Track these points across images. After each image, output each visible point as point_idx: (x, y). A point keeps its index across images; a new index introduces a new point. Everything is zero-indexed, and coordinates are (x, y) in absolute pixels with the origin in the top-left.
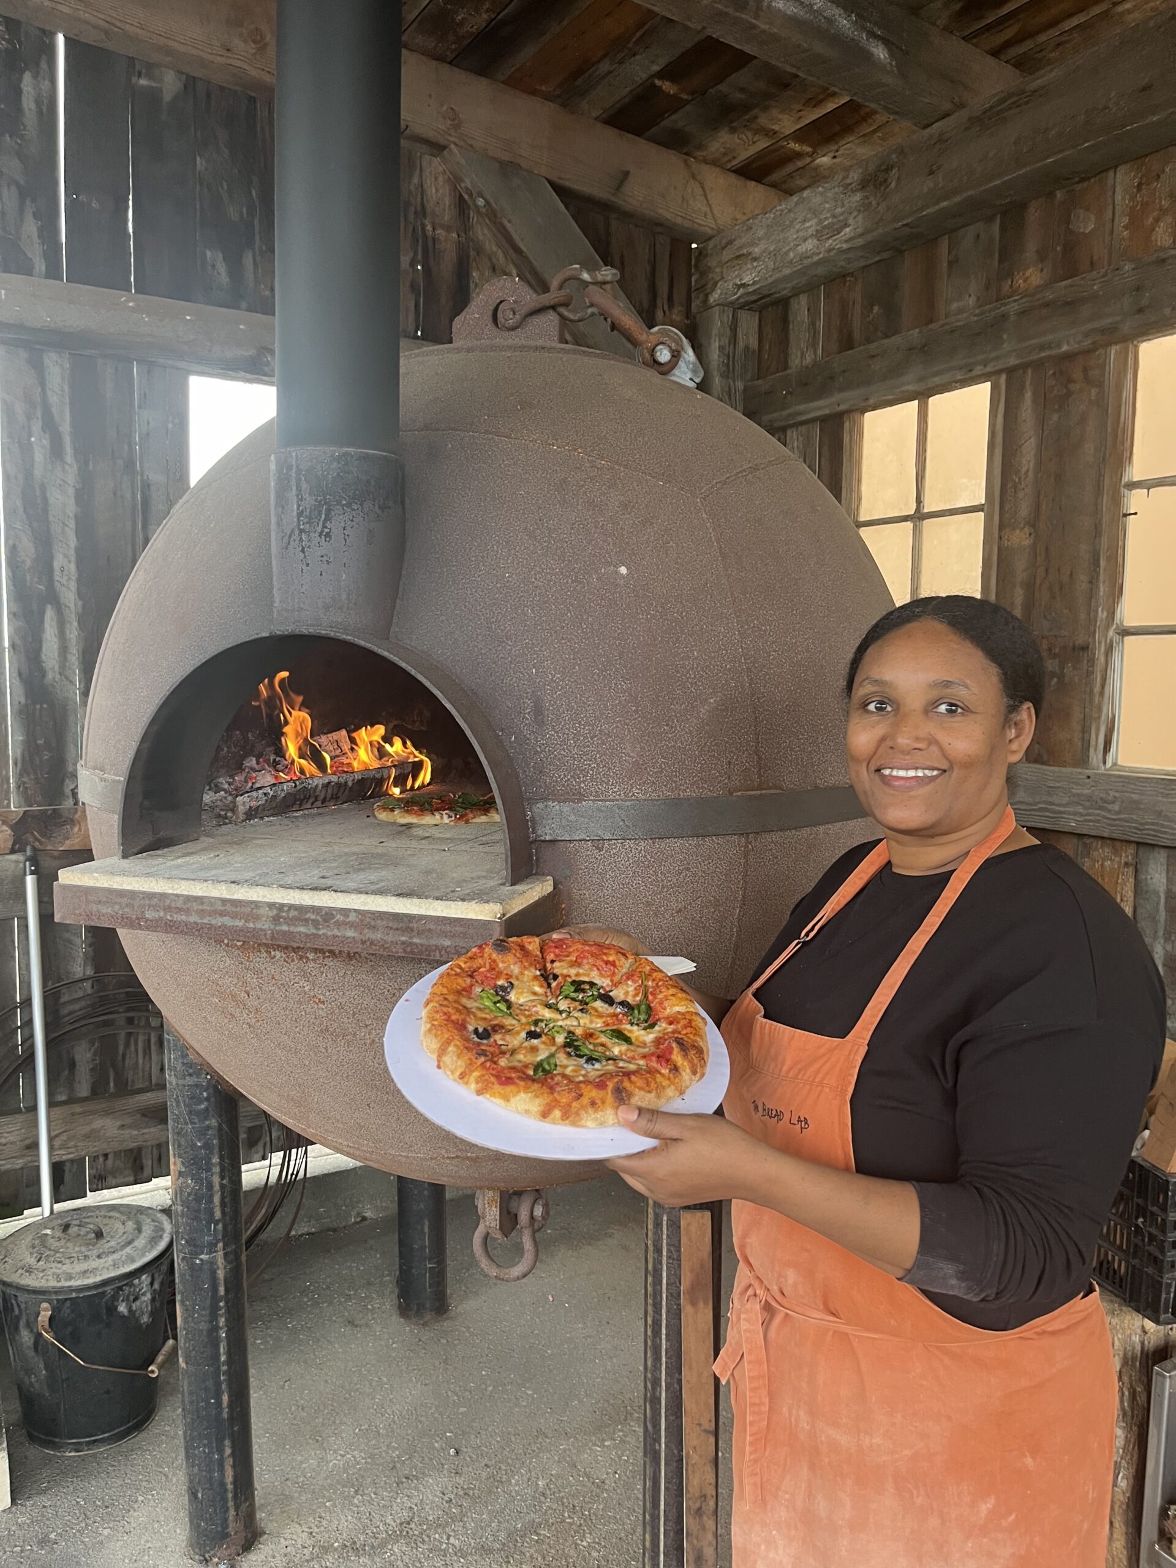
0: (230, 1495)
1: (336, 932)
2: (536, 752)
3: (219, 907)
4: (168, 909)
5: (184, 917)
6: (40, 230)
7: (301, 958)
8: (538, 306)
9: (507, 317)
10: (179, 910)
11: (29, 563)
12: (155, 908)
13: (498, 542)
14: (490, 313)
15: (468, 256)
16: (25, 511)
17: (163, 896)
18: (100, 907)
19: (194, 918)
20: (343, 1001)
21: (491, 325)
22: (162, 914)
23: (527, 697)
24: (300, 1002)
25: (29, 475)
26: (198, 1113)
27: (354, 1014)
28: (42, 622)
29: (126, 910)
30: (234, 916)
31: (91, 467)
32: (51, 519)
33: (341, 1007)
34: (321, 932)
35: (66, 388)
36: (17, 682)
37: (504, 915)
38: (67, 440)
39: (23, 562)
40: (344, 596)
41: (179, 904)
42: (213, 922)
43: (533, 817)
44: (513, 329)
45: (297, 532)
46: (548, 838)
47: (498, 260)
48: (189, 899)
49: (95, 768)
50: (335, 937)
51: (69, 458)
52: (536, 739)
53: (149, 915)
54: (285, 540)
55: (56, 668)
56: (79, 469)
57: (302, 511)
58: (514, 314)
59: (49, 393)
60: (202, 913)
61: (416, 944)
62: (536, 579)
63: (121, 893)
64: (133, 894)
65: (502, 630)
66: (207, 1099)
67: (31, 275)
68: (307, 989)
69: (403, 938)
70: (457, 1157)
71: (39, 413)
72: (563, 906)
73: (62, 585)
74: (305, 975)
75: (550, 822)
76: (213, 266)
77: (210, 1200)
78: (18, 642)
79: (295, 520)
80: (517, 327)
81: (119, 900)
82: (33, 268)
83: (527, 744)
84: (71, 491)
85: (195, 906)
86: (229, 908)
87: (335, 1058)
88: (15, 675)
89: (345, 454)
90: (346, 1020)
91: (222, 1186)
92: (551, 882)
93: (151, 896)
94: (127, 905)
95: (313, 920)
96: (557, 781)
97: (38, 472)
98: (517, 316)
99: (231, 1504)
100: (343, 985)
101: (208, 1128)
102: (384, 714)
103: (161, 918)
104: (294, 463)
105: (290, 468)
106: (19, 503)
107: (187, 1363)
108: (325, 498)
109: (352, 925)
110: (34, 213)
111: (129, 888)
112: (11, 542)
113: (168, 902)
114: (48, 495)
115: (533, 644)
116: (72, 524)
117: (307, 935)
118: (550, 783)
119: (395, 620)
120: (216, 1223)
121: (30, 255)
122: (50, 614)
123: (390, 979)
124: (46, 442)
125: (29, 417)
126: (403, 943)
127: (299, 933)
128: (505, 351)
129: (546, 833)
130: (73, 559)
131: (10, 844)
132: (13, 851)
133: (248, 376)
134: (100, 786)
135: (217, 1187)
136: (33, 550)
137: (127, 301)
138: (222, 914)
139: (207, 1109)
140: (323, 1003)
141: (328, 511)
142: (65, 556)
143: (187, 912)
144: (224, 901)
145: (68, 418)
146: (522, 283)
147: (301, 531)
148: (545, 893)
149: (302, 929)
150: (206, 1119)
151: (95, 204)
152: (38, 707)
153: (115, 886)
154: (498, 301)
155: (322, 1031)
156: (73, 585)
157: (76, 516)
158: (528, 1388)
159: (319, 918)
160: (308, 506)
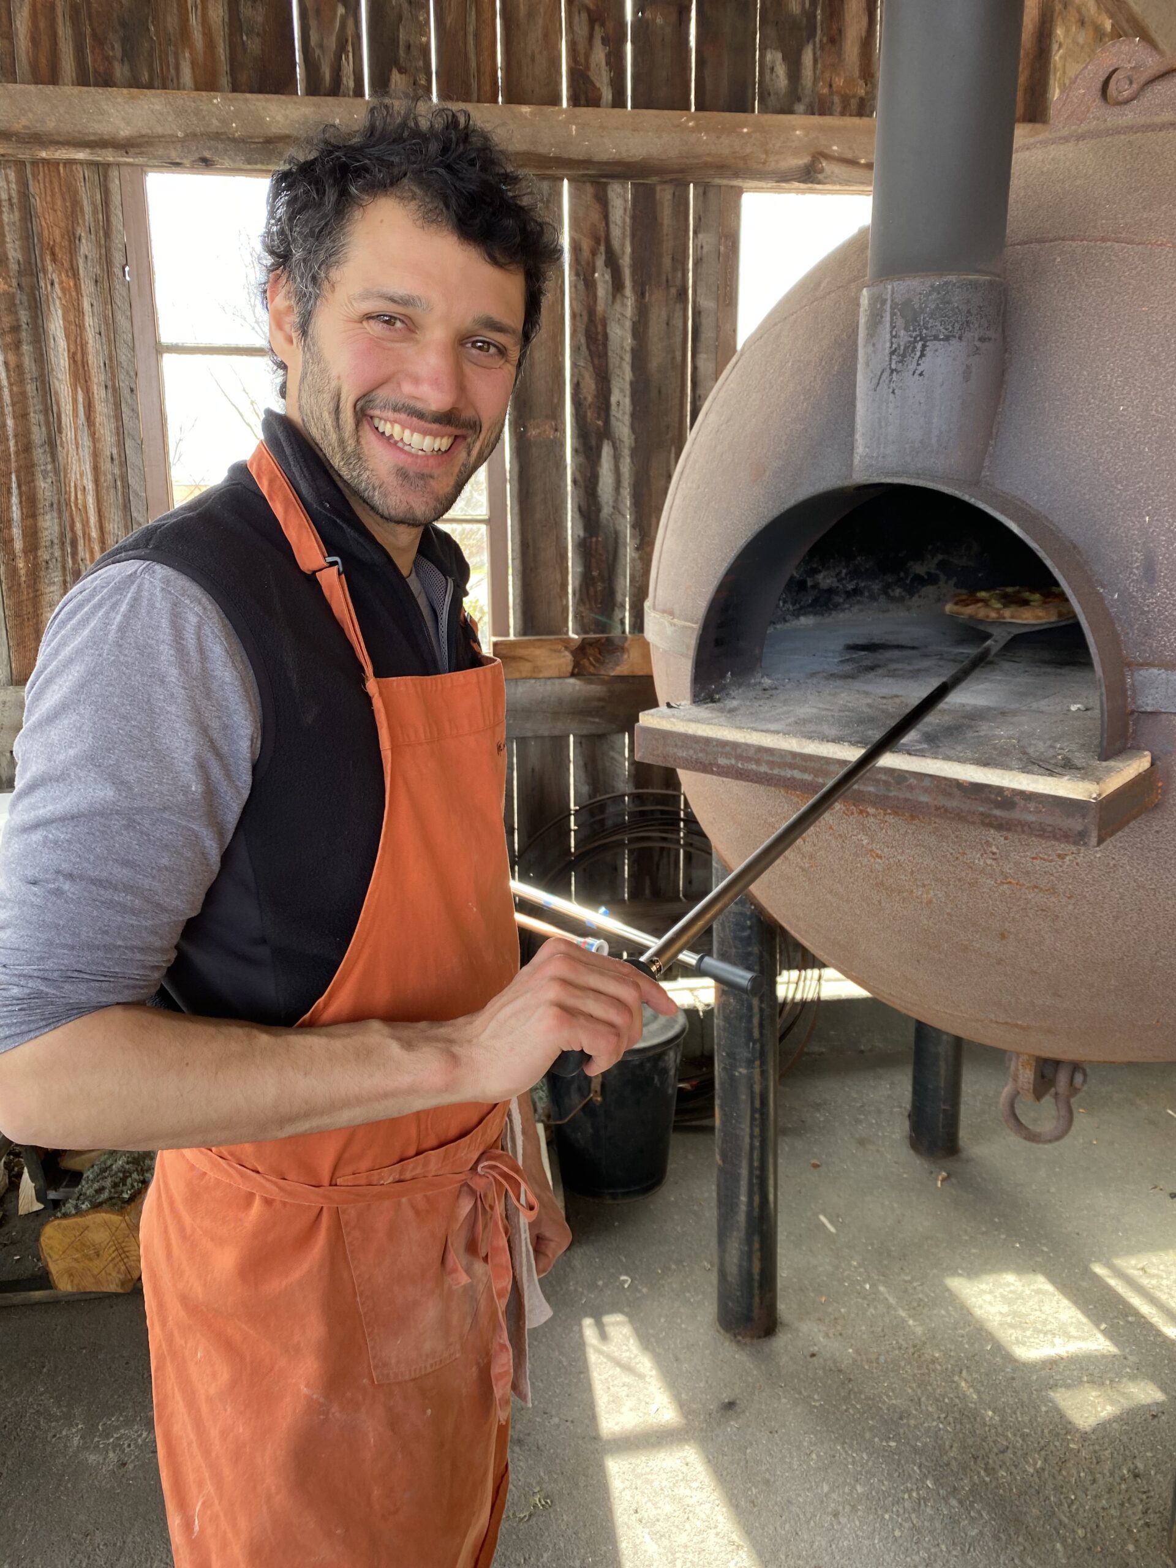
0: (756, 1285)
1: (908, 795)
2: (1143, 613)
3: (789, 759)
4: (739, 757)
5: (754, 767)
6: (608, 56)
7: (861, 812)
8: (1163, 69)
9: (1120, 88)
10: (749, 759)
11: (590, 399)
12: (727, 756)
13: (1113, 369)
14: (1099, 85)
15: (1053, 12)
16: (588, 347)
17: (735, 745)
18: (675, 750)
19: (764, 768)
20: (902, 858)
21: (1098, 102)
22: (733, 762)
23: (1136, 550)
24: (856, 855)
25: (591, 312)
26: (741, 939)
27: (912, 872)
28: (599, 456)
29: (700, 755)
30: (804, 770)
31: (647, 299)
32: (610, 353)
33: (899, 864)
34: (892, 794)
35: (628, 220)
36: (577, 516)
37: (1099, 795)
38: (627, 273)
39: (585, 399)
40: (934, 441)
41: (751, 753)
42: (783, 773)
43: (1133, 685)
44: (1127, 102)
45: (888, 371)
46: (1149, 709)
47: (1088, 10)
48: (761, 749)
49: (664, 612)
50: (906, 800)
51: (628, 291)
52: (1144, 598)
53: (722, 761)
54: (875, 381)
55: (611, 503)
56: (636, 301)
57: (895, 350)
58: (1131, 83)
59: (612, 226)
60: (772, 764)
61: (995, 816)
62: (1157, 411)
63: (696, 739)
64: (707, 741)
65: (1111, 473)
66: (750, 927)
67: (599, 106)
68: (865, 842)
69: (981, 809)
70: (1006, 1023)
71: (602, 248)
72: (1160, 784)
73: (618, 419)
74: (864, 829)
75: (1153, 691)
76: (772, 69)
77: (750, 1021)
78: (579, 478)
79: (887, 359)
80: (1132, 100)
81: (694, 746)
82: (600, 98)
83: (1133, 603)
84: (628, 324)
85: (766, 757)
86: (798, 761)
87: (888, 912)
88: (576, 510)
89: (946, 283)
90: (903, 877)
91: (761, 1010)
92: (1149, 758)
93: (723, 744)
94: (701, 751)
95: (885, 782)
96: (1165, 646)
97: (600, 307)
98: (1135, 86)
99: (756, 1292)
100: (904, 844)
101: (750, 954)
102: (930, 547)
103: (733, 766)
104: (889, 296)
105: (884, 302)
106: (583, 340)
107: (724, 1161)
108: (921, 335)
109: (926, 790)
110: (603, 39)
111: (704, 734)
112: (575, 380)
113: (739, 751)
114: (608, 330)
115: (1148, 487)
116: (628, 357)
117: (877, 796)
118: (1157, 647)
119: (986, 463)
120: (755, 1042)
121: (598, 85)
122: (606, 451)
123: (954, 843)
124: (608, 277)
125: (594, 253)
126: (982, 814)
127: (869, 793)
128: (1125, 133)
129: (1149, 701)
130: (628, 393)
131: (570, 668)
132: (573, 675)
133: (802, 186)
134: (669, 630)
135: (756, 1010)
136: (593, 386)
137: (688, 121)
138: (792, 766)
139: (749, 937)
140: (880, 857)
141: (924, 346)
142: (622, 390)
143: (758, 762)
144: (794, 755)
145: (628, 250)
146: (1143, 43)
147: (892, 371)
148: (1141, 770)
149: (872, 789)
150: (749, 944)
151: (659, 20)
152: (594, 539)
153: (690, 732)
154: (1111, 69)
155: (877, 884)
156: (627, 419)
157: (632, 350)
158: (1044, 1245)
159: (891, 780)
160: (902, 343)
